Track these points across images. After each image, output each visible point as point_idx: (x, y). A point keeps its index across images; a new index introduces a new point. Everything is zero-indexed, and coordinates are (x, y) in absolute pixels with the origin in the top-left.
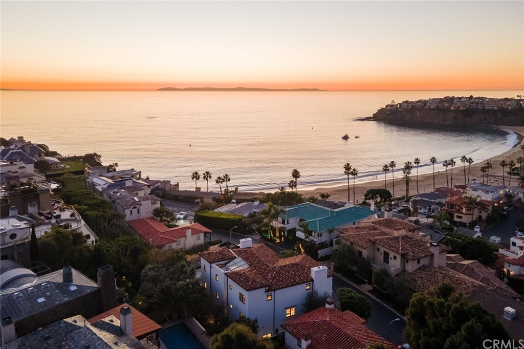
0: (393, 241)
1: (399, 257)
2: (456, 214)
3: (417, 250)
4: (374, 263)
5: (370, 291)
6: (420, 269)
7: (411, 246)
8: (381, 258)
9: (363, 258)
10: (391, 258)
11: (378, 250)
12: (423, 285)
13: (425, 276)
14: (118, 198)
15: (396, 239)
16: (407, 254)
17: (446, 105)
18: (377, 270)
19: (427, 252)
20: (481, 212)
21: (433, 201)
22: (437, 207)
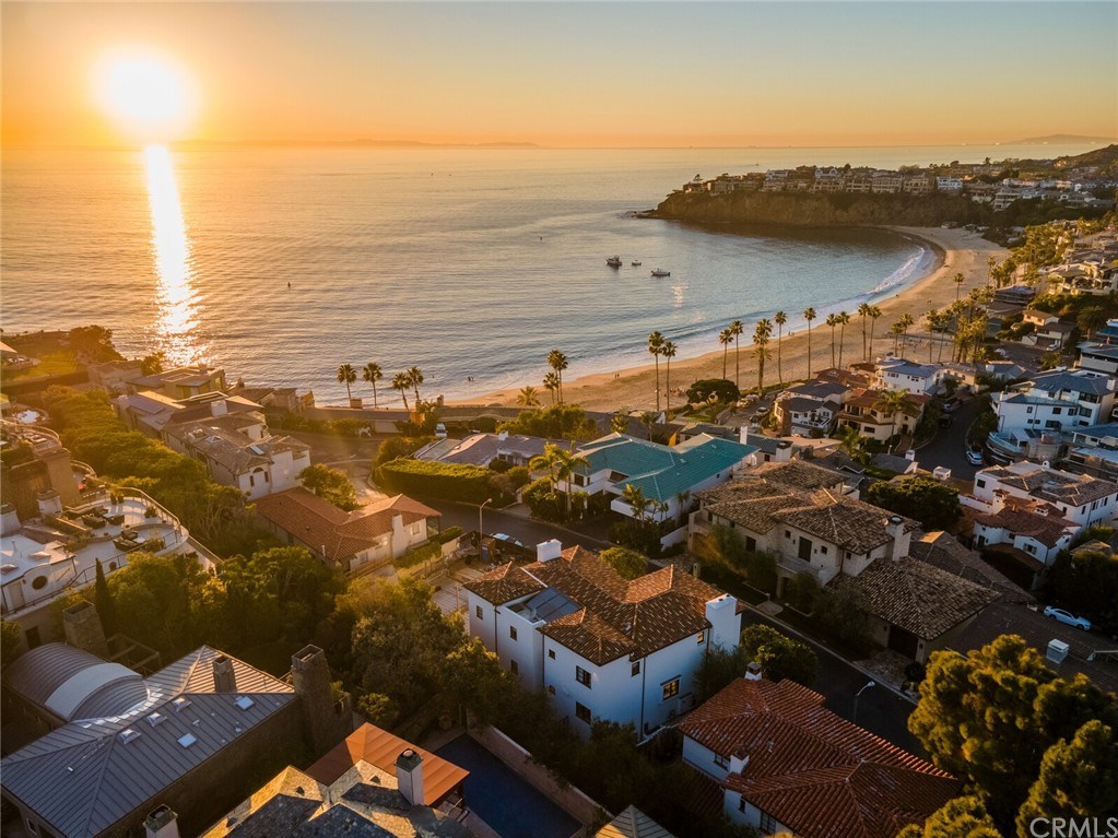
0: (817, 517)
1: (832, 550)
2: (863, 425)
3: (865, 534)
4: (781, 561)
5: (779, 616)
6: (870, 567)
7: (852, 525)
8: (795, 550)
9: (760, 552)
10: (816, 551)
11: (788, 534)
12: (883, 601)
13: (884, 582)
14: (212, 449)
15: (822, 512)
16: (848, 543)
17: (802, 184)
18: (788, 576)
19: (882, 535)
20: (906, 418)
21: (820, 399)
22: (827, 410)
